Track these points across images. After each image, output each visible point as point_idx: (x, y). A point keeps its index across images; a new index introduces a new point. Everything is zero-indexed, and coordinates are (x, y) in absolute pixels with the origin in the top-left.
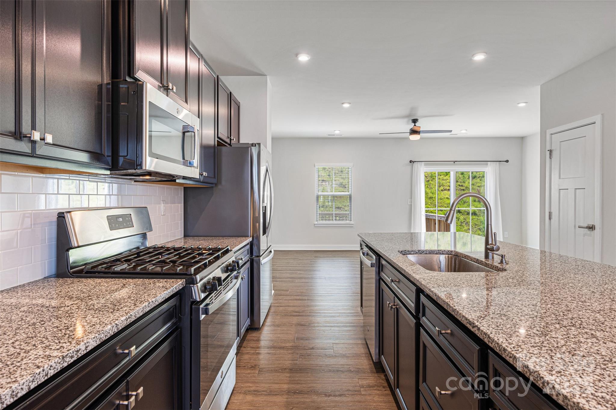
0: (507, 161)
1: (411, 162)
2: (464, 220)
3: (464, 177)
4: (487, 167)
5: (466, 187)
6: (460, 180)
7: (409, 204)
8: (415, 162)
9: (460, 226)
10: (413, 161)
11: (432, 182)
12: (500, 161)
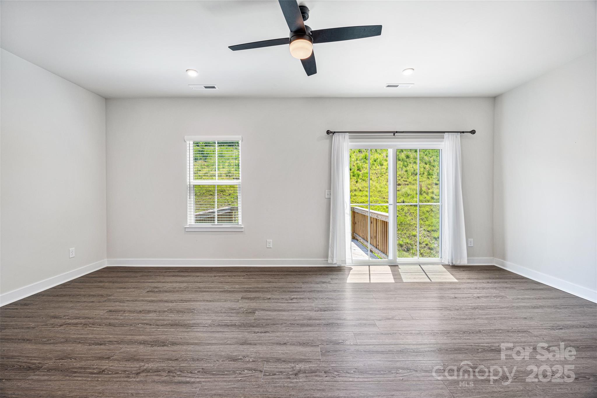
0: (473, 132)
1: (328, 132)
2: (408, 211)
3: (408, 174)
4: (442, 142)
5: (410, 182)
6: (405, 177)
7: (326, 197)
8: (335, 132)
9: (404, 217)
10: (331, 132)
11: (381, 178)
12: (463, 132)
